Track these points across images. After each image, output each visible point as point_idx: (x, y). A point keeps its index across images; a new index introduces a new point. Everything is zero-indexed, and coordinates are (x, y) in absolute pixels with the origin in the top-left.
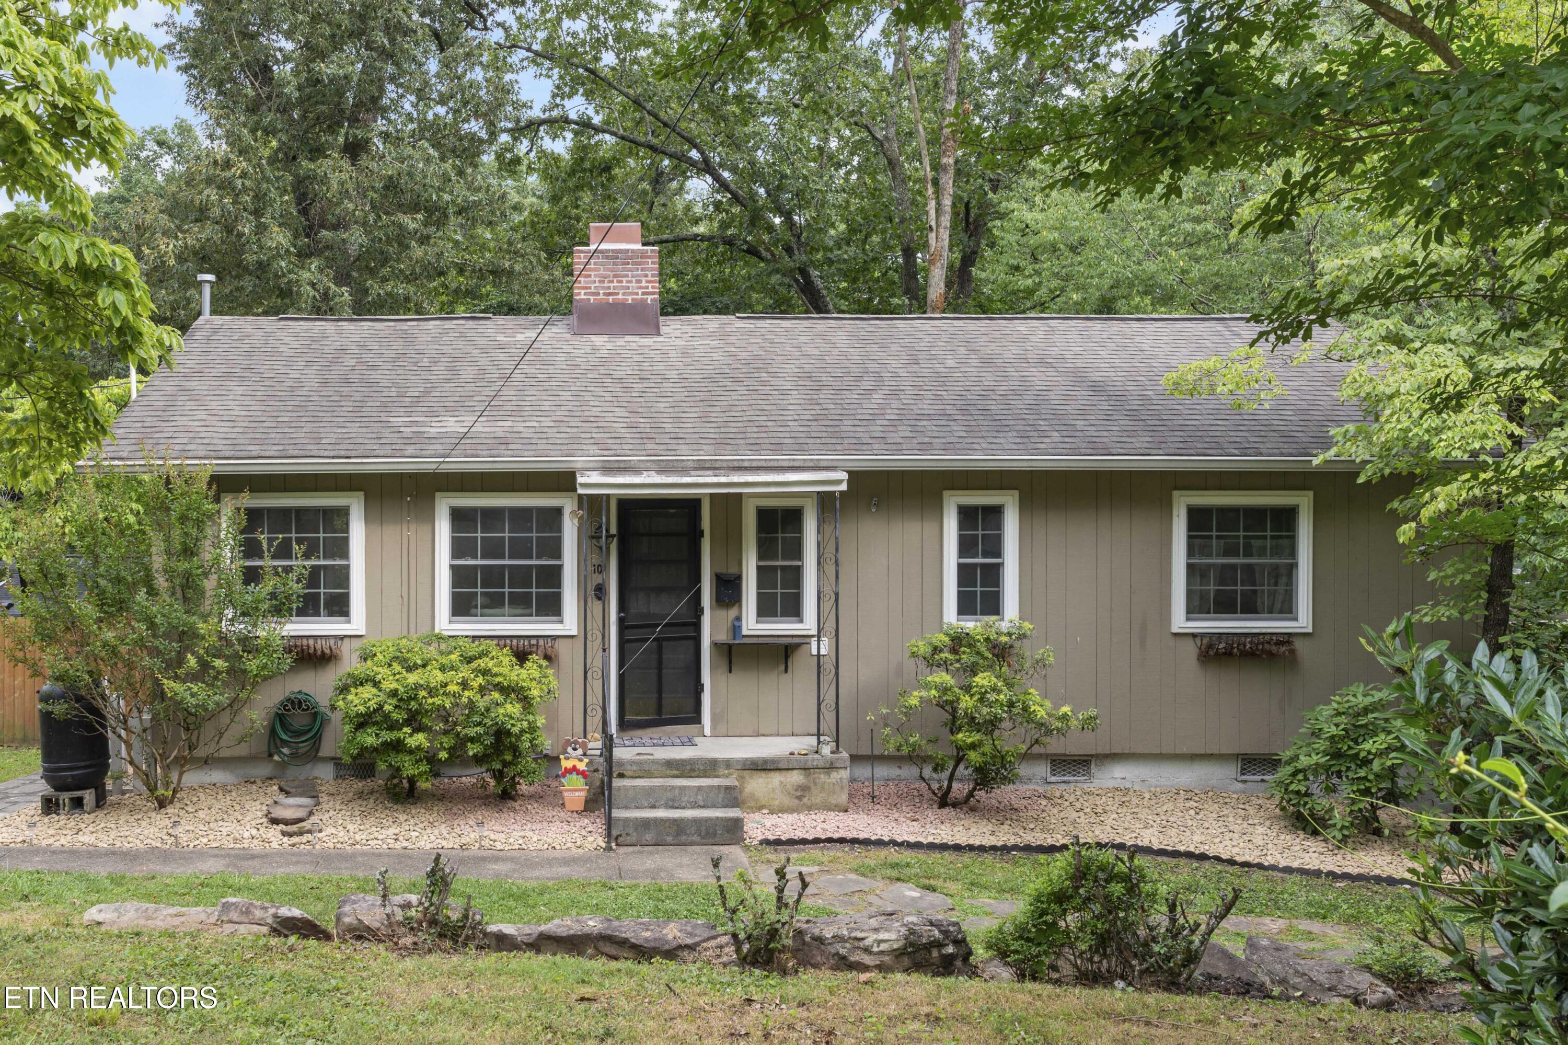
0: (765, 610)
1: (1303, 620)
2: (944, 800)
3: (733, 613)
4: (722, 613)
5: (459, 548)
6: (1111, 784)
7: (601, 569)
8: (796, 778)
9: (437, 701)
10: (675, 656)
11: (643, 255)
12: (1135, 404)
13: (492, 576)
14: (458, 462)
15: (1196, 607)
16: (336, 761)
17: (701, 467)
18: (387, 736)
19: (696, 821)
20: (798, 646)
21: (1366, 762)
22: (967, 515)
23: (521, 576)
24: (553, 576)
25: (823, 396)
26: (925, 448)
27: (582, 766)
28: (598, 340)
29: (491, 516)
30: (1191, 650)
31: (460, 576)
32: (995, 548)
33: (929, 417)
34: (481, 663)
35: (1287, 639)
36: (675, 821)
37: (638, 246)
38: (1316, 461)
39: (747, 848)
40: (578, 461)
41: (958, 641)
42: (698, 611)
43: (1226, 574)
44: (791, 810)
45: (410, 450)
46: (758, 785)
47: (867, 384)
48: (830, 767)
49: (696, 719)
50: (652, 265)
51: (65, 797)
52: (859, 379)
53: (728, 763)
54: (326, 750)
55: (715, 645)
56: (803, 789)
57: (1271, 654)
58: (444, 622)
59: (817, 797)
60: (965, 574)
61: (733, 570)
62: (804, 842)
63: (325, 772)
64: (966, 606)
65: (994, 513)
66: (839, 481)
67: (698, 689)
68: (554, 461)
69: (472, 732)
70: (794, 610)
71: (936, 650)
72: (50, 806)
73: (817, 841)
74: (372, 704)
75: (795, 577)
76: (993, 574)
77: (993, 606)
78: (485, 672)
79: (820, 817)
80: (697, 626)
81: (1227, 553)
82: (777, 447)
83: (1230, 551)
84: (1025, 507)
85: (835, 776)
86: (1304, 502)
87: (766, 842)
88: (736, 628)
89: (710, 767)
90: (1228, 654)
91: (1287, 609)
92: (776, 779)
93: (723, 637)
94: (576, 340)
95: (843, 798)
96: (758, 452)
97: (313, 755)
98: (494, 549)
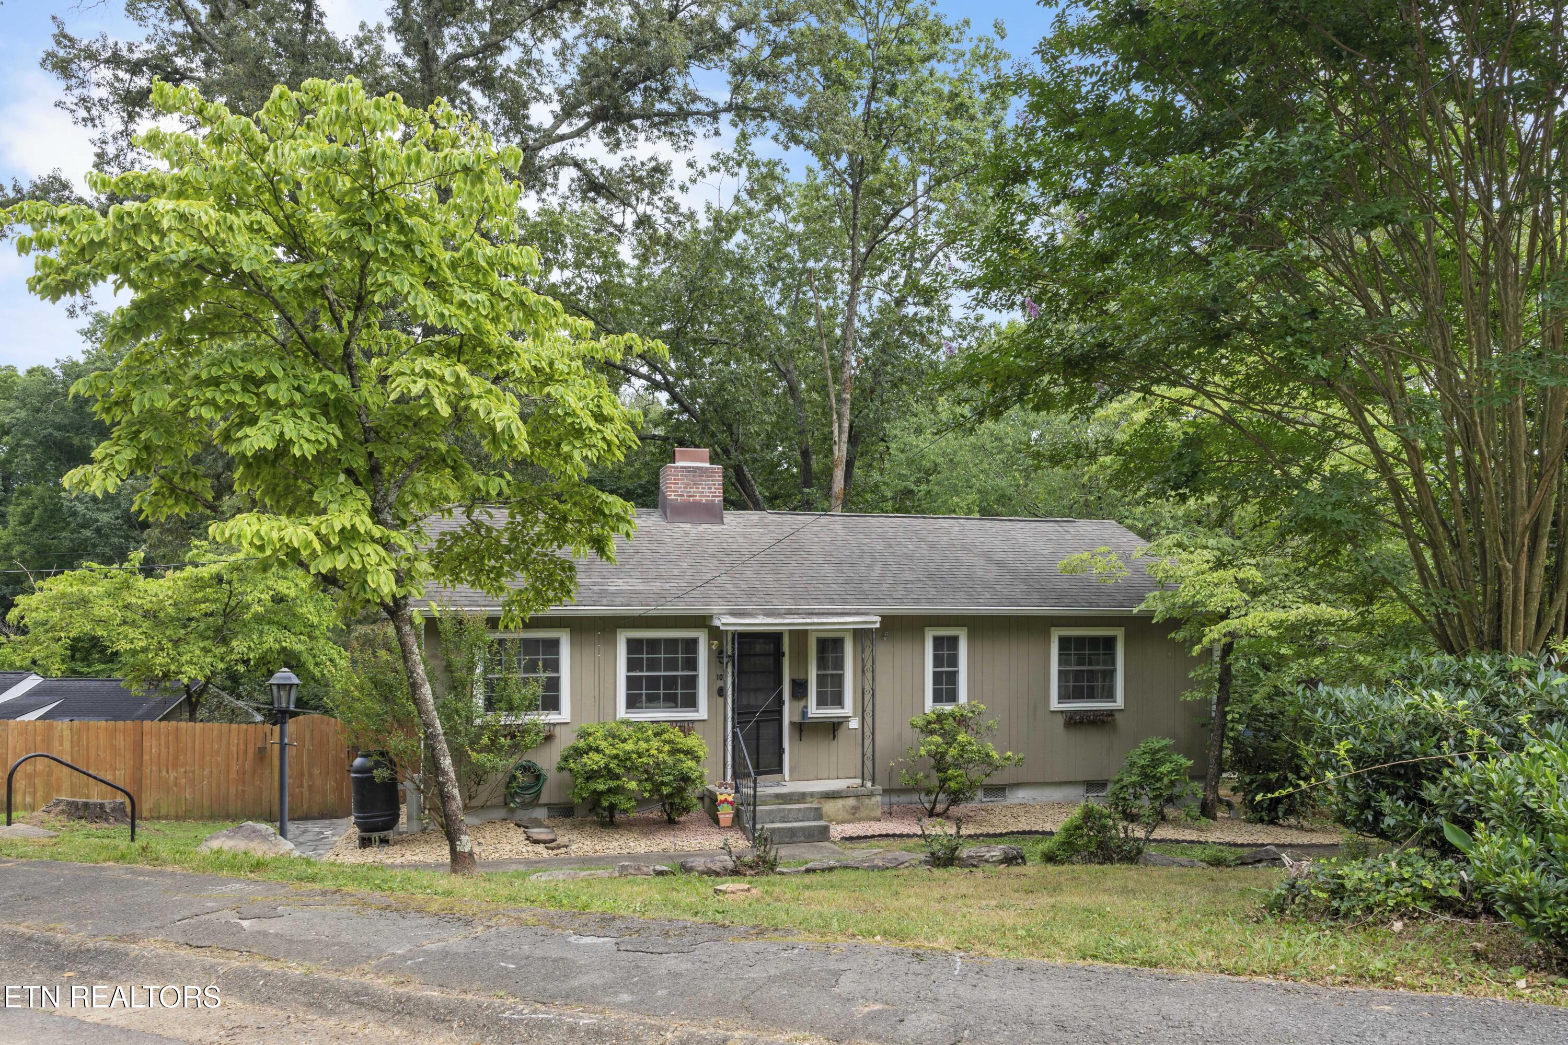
0: (821, 702)
1: (1119, 702)
2: (931, 814)
3: (802, 703)
4: (796, 703)
5: (632, 665)
6: (1016, 801)
7: (721, 677)
8: (851, 802)
9: (645, 760)
10: (767, 732)
11: (713, 471)
12: (1024, 575)
13: (653, 682)
14: (636, 609)
15: (1062, 697)
16: (550, 806)
17: (790, 613)
18: (613, 784)
19: (802, 828)
20: (840, 724)
21: (1160, 779)
22: (939, 642)
23: (671, 682)
24: (692, 682)
25: (845, 567)
26: (917, 601)
27: (730, 799)
28: (687, 527)
29: (653, 644)
30: (1060, 721)
31: (632, 683)
32: (953, 661)
33: (912, 582)
34: (665, 736)
35: (1111, 713)
36: (790, 829)
37: (707, 465)
38: (1135, 611)
39: (834, 843)
40: (715, 609)
41: (940, 718)
42: (781, 703)
43: (1078, 675)
44: (849, 822)
45: (605, 601)
46: (829, 807)
47: (868, 560)
48: (871, 795)
49: (780, 770)
50: (719, 478)
51: (375, 836)
52: (861, 556)
53: (812, 795)
54: (544, 799)
55: (792, 724)
56: (856, 809)
57: (1103, 722)
58: (622, 712)
59: (863, 813)
60: (937, 677)
61: (802, 677)
62: (866, 837)
63: (541, 813)
64: (937, 698)
65: (954, 641)
66: (874, 622)
67: (781, 751)
68: (698, 609)
69: (666, 779)
70: (838, 701)
71: (929, 722)
72: (365, 843)
73: (873, 836)
74: (602, 764)
75: (839, 680)
76: (952, 678)
77: (952, 696)
78: (669, 742)
79: (866, 824)
80: (780, 713)
81: (1078, 664)
82: (831, 601)
83: (1080, 662)
84: (971, 638)
85: (874, 799)
86: (1119, 633)
87: (843, 838)
88: (804, 714)
89: (802, 797)
90: (1081, 722)
91: (1110, 694)
92: (840, 803)
93: (797, 719)
94: (670, 526)
95: (878, 813)
96: (821, 603)
97: (534, 803)
98: (653, 665)
